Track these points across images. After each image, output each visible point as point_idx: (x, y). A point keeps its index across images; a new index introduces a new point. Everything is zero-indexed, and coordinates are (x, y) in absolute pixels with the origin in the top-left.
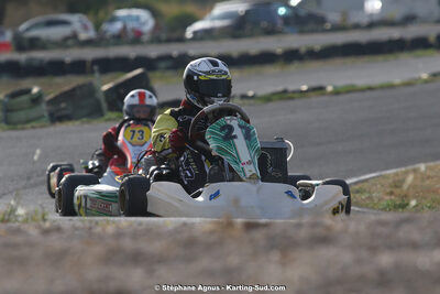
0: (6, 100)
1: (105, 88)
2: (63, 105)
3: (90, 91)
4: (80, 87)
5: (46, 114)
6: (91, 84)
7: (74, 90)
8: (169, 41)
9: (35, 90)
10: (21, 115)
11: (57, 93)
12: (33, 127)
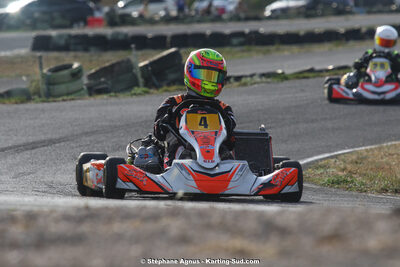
0: (49, 74)
1: (141, 64)
2: (103, 79)
3: (128, 66)
4: (118, 63)
5: (85, 87)
6: (129, 61)
7: (113, 66)
8: (247, 19)
9: (76, 65)
10: (62, 88)
11: (98, 68)
12: (64, 100)
